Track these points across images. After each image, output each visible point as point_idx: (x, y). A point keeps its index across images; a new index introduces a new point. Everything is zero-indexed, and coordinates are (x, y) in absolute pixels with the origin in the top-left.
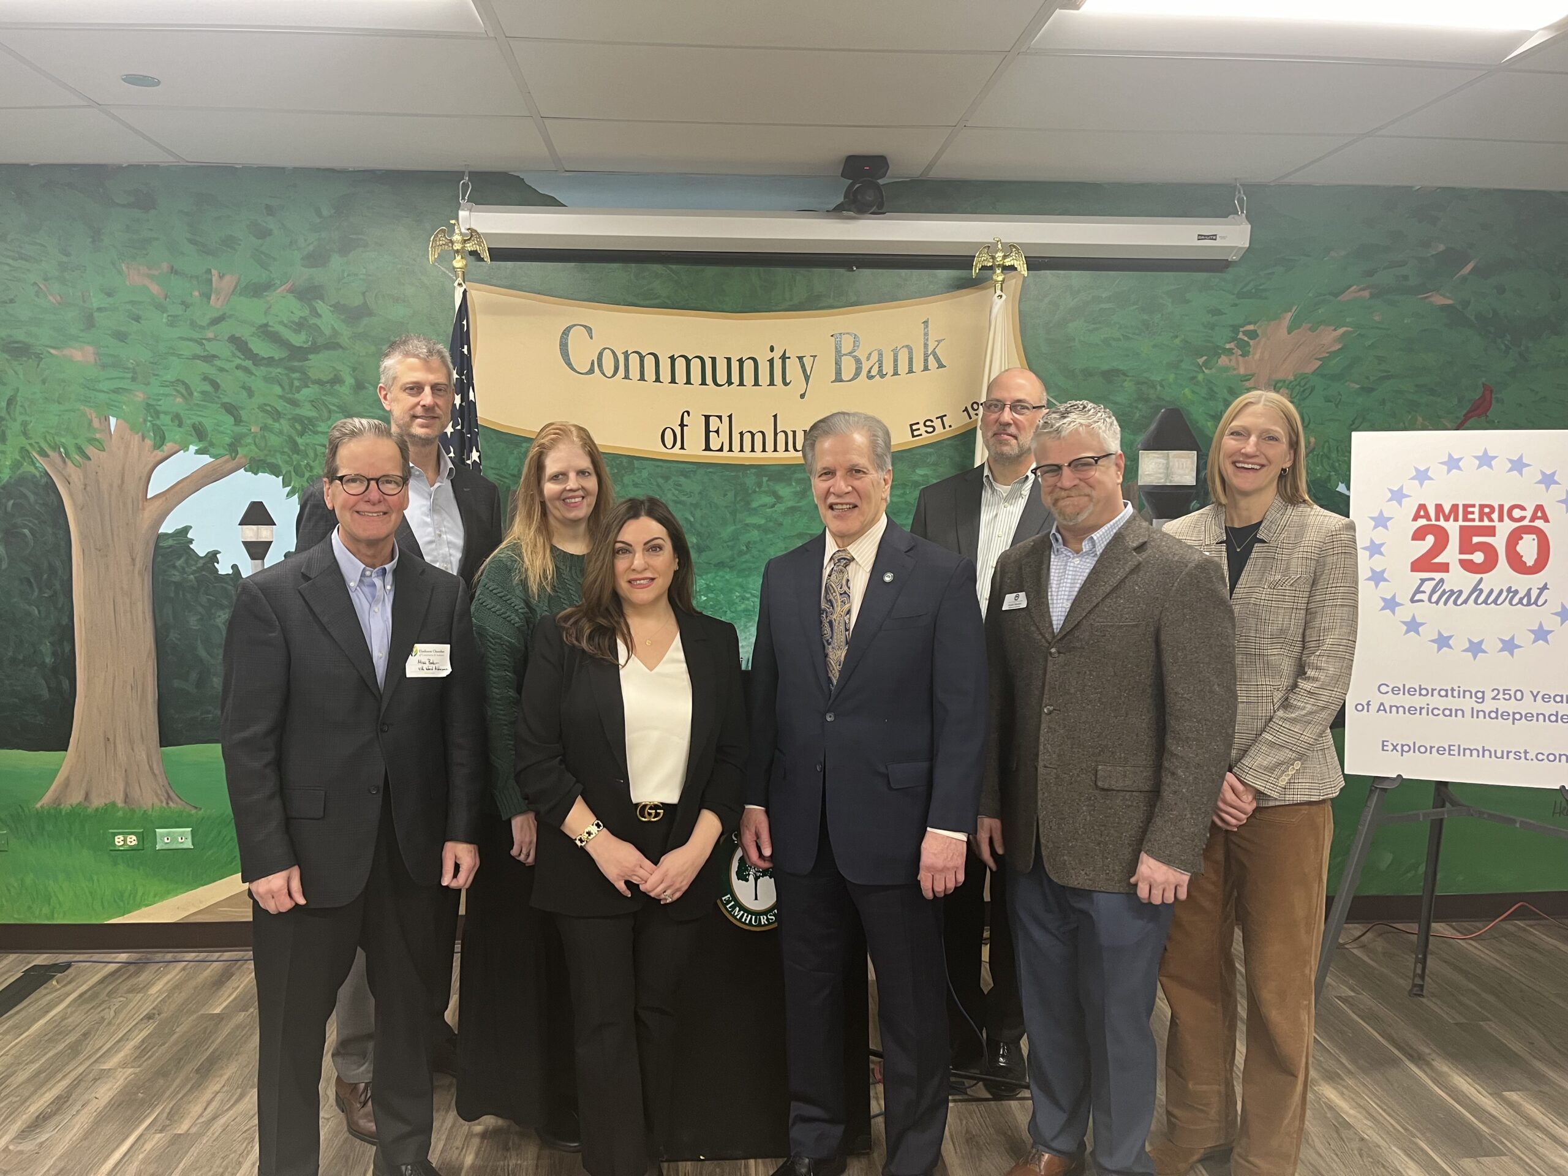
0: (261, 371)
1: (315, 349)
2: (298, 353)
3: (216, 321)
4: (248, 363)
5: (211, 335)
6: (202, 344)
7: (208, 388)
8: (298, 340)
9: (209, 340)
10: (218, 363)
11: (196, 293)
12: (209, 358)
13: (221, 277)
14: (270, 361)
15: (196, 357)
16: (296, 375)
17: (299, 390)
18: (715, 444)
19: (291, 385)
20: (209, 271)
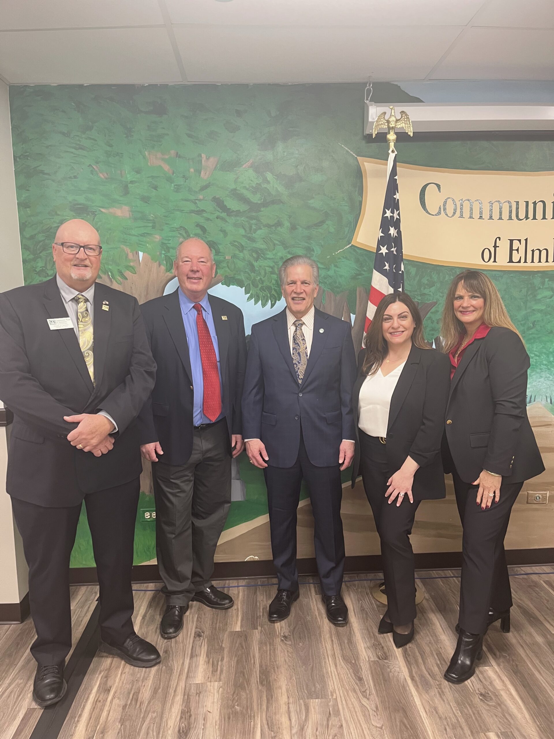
0: (232, 220)
1: (265, 204)
2: (255, 207)
3: (204, 188)
4: (224, 215)
5: (201, 197)
6: (196, 203)
7: (199, 231)
8: (256, 199)
9: (200, 200)
10: (205, 215)
11: (192, 170)
12: (200, 212)
13: (208, 159)
14: (238, 213)
15: (192, 212)
16: (254, 221)
17: (255, 231)
18: (515, 258)
19: (251, 227)
20: (200, 155)
